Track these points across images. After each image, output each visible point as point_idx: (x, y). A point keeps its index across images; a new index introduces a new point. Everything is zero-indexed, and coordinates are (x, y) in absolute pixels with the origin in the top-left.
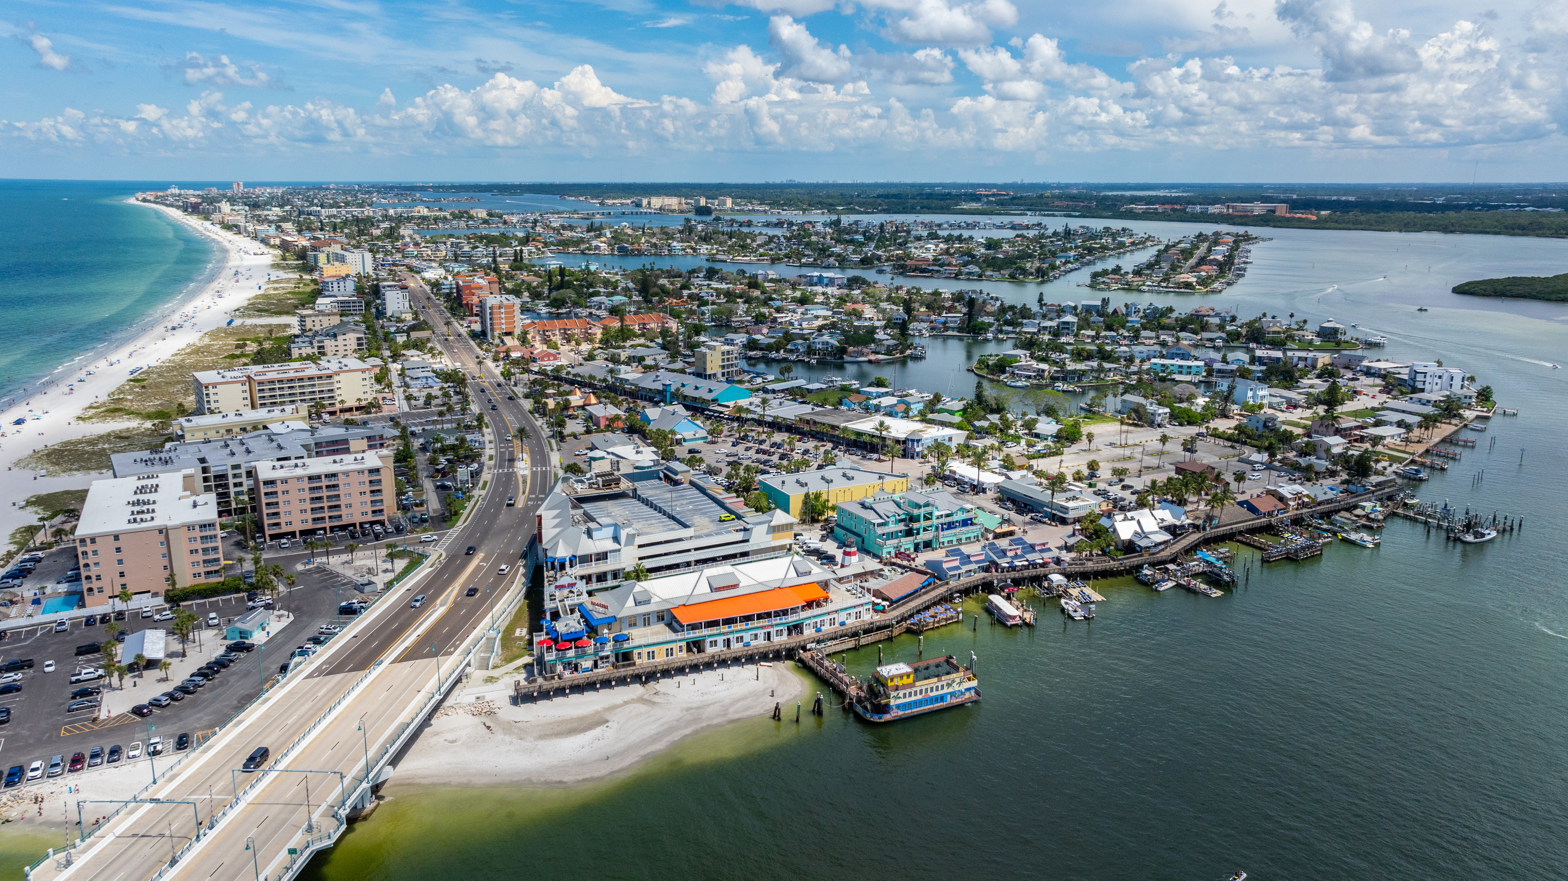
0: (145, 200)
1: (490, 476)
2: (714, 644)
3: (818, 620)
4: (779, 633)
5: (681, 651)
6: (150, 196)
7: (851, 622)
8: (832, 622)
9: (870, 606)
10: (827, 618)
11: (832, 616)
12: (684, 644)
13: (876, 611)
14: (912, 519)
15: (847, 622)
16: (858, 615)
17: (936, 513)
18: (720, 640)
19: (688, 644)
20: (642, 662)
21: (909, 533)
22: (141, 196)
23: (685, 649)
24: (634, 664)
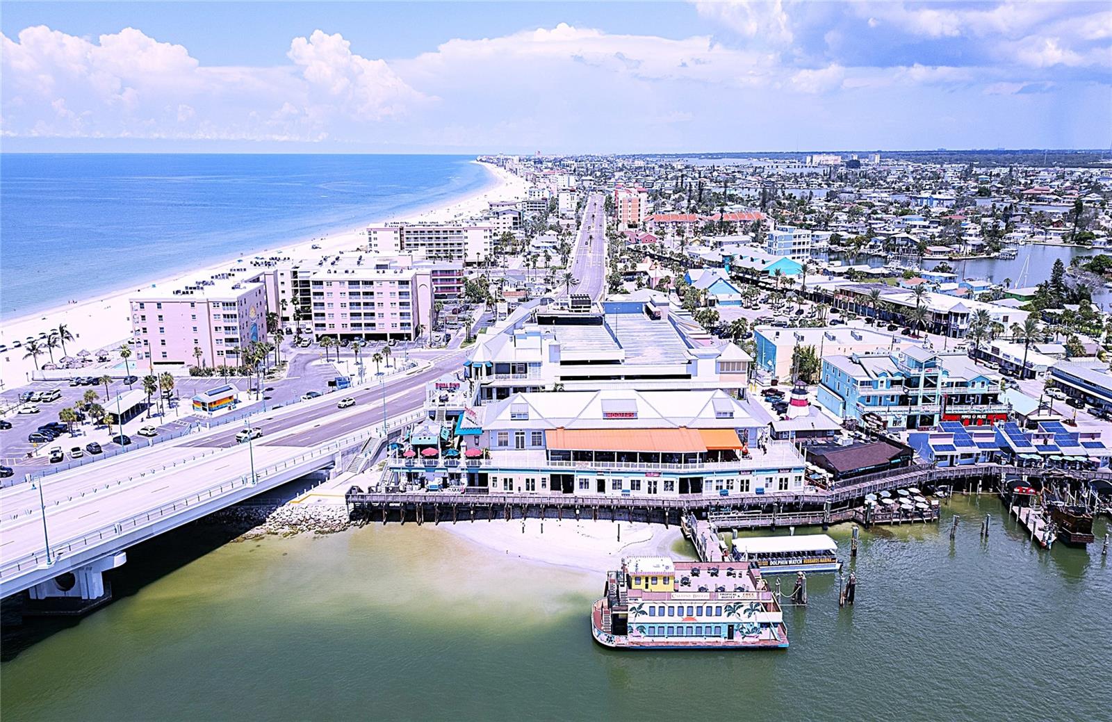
2: (585, 484)
3: (725, 478)
4: (669, 486)
5: (544, 485)
7: (773, 490)
8: (745, 486)
9: (803, 474)
10: (737, 478)
11: (745, 477)
12: (547, 476)
13: (812, 483)
14: (911, 382)
15: (766, 490)
16: (783, 484)
17: (942, 378)
18: (593, 480)
19: (553, 477)
20: (496, 491)
21: (904, 400)
23: (549, 484)
24: (487, 491)
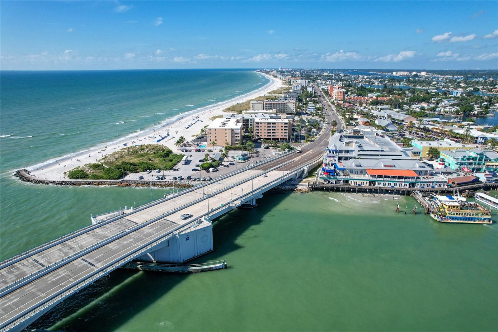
0: (258, 71)
1: (322, 133)
2: (379, 184)
3: (422, 184)
4: (405, 185)
6: (259, 70)
8: (428, 186)
9: (446, 183)
10: (426, 184)
11: (429, 183)
14: (473, 159)
15: (435, 187)
17: (485, 158)
18: (382, 183)
19: (370, 182)
20: (352, 185)
21: (471, 164)
22: (257, 70)
23: (368, 183)
24: (349, 185)
